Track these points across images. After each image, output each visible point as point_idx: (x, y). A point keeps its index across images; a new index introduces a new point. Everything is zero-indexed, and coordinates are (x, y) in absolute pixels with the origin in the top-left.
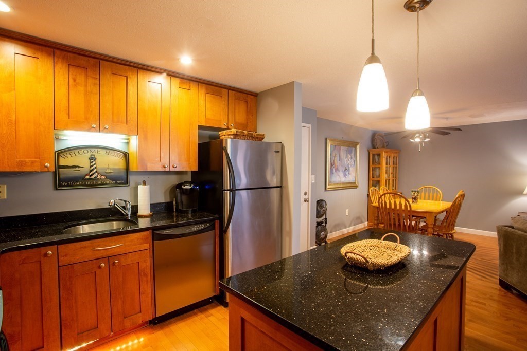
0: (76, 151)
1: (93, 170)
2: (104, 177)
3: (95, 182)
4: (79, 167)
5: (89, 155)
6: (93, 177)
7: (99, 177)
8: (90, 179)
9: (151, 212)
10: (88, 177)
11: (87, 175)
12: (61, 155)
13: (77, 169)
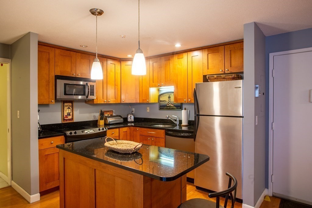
0: (164, 94)
1: (169, 102)
2: (173, 106)
3: (170, 108)
4: (165, 101)
5: (168, 96)
6: (169, 105)
7: (171, 106)
8: (168, 106)
9: (188, 124)
10: (168, 105)
11: (168, 104)
12: (160, 96)
13: (165, 102)
